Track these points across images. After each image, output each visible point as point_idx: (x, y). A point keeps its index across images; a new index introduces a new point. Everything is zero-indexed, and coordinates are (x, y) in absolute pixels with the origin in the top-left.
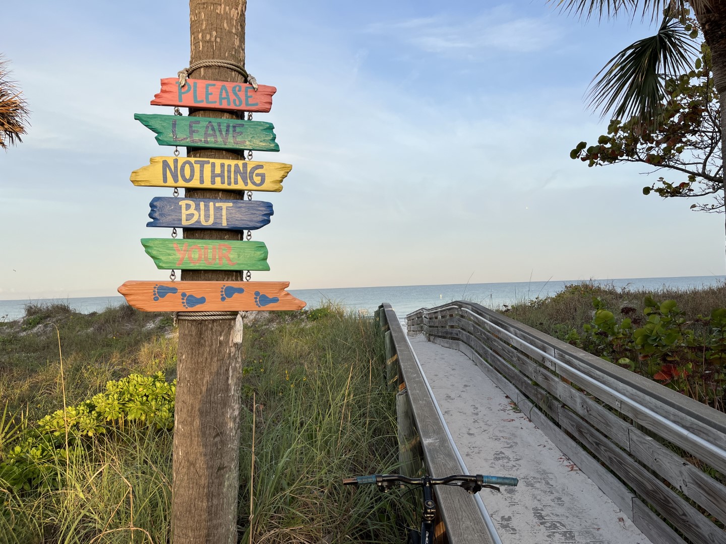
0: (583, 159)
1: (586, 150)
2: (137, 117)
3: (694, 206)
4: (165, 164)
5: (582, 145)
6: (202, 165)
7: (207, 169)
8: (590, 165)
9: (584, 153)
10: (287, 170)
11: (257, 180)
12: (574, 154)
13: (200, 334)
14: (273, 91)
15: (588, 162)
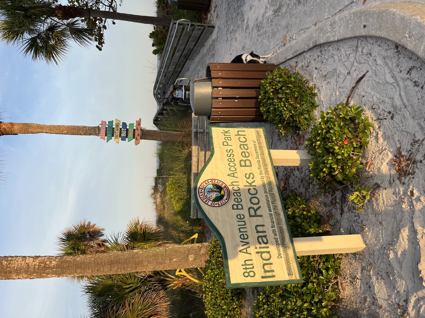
0: (102, 46)
1: (99, 46)
2: (107, 142)
3: (120, 5)
4: (115, 138)
5: (97, 46)
6: (115, 132)
7: (116, 132)
8: (104, 43)
9: (100, 46)
10: (116, 119)
11: (118, 124)
12: (100, 49)
13: (144, 134)
14: (102, 121)
15: (103, 44)
